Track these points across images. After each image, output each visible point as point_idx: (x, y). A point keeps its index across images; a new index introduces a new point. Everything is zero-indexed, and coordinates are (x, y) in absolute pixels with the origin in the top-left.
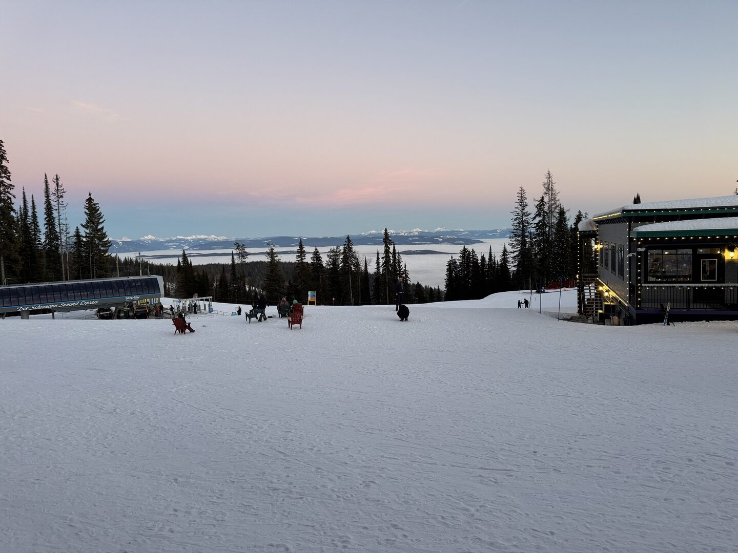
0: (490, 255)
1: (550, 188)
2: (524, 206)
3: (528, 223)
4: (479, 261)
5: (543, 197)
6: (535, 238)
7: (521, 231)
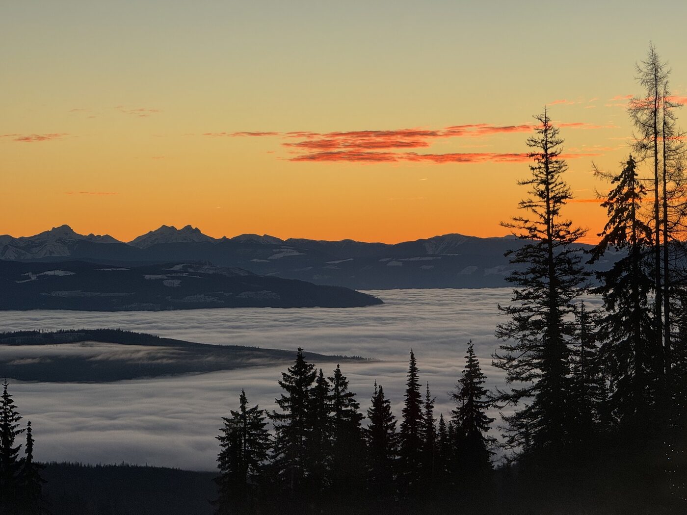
0: (413, 395)
1: (660, 127)
2: (558, 199)
3: (574, 273)
4: (366, 424)
5: (631, 164)
6: (601, 336)
7: (545, 304)
